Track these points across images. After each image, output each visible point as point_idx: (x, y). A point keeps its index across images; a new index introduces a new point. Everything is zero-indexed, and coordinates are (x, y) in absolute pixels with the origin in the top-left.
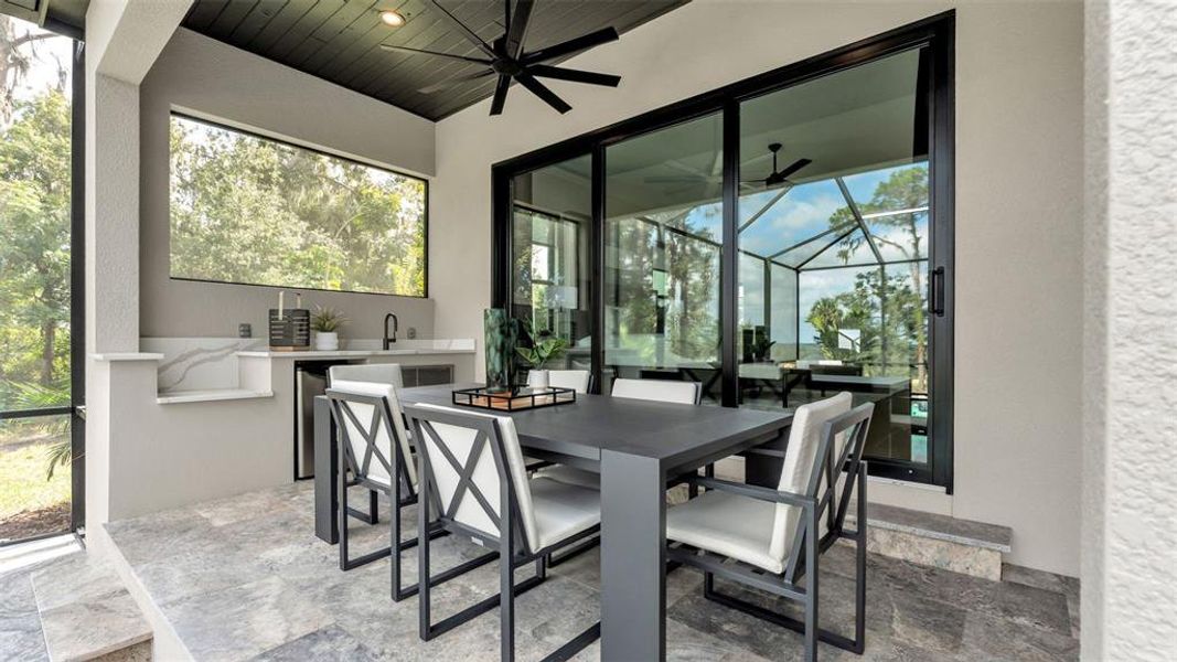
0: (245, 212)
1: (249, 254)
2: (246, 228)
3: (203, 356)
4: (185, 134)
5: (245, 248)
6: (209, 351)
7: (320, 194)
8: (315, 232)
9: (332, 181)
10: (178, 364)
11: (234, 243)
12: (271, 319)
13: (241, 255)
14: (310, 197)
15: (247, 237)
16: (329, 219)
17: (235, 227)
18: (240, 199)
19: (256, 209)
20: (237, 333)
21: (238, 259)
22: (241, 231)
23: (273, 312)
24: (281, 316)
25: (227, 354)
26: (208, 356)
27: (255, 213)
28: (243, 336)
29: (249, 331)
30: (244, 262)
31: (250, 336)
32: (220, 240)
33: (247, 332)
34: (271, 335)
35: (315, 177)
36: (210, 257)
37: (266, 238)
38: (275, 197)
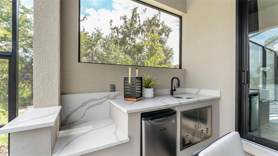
0: (113, 50)
1: (113, 60)
2: (113, 54)
3: (93, 103)
4: (101, 35)
5: (113, 59)
6: (97, 100)
7: (126, 47)
8: (126, 55)
9: (129, 44)
10: (81, 108)
11: (110, 58)
12: (125, 83)
13: (112, 60)
14: (124, 48)
15: (113, 56)
16: (128, 52)
17: (111, 54)
18: (112, 48)
19: (115, 49)
20: (109, 89)
21: (111, 61)
22: (112, 55)
23: (126, 79)
24: (130, 82)
25: (104, 101)
26: (95, 102)
27: (115, 51)
28: (111, 91)
29: (114, 88)
30: (112, 62)
31: (114, 91)
32: (108, 57)
33: (113, 88)
34: (125, 91)
35: (126, 43)
36: (106, 61)
37: (116, 56)
38: (119, 47)
